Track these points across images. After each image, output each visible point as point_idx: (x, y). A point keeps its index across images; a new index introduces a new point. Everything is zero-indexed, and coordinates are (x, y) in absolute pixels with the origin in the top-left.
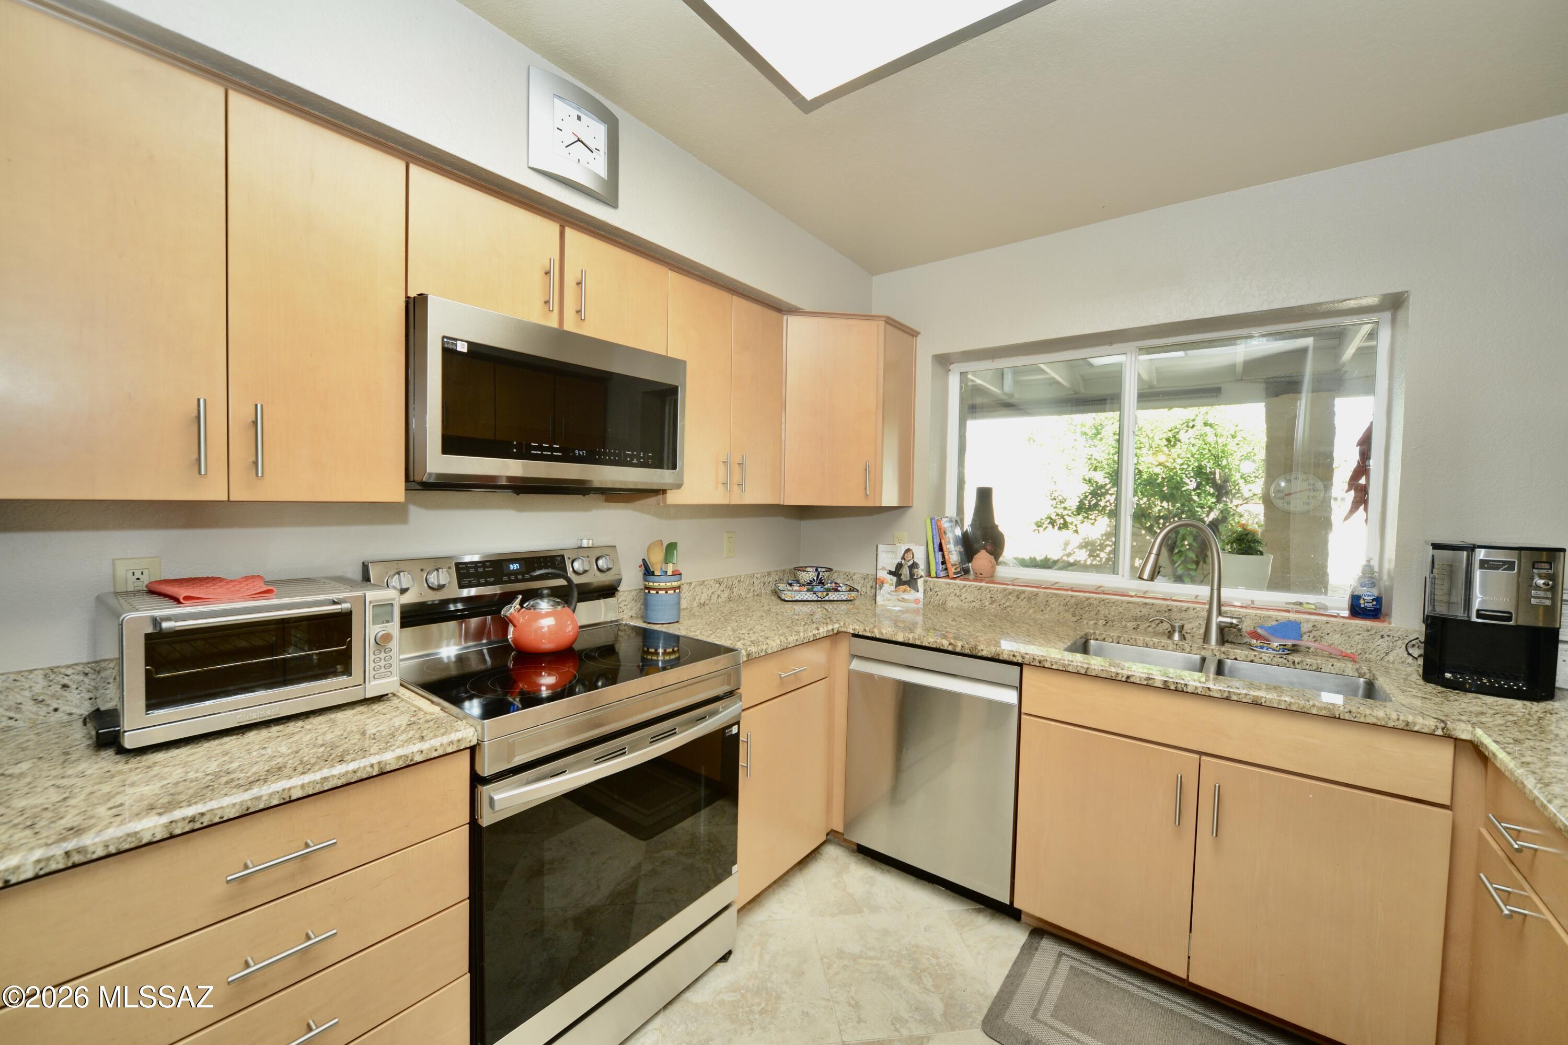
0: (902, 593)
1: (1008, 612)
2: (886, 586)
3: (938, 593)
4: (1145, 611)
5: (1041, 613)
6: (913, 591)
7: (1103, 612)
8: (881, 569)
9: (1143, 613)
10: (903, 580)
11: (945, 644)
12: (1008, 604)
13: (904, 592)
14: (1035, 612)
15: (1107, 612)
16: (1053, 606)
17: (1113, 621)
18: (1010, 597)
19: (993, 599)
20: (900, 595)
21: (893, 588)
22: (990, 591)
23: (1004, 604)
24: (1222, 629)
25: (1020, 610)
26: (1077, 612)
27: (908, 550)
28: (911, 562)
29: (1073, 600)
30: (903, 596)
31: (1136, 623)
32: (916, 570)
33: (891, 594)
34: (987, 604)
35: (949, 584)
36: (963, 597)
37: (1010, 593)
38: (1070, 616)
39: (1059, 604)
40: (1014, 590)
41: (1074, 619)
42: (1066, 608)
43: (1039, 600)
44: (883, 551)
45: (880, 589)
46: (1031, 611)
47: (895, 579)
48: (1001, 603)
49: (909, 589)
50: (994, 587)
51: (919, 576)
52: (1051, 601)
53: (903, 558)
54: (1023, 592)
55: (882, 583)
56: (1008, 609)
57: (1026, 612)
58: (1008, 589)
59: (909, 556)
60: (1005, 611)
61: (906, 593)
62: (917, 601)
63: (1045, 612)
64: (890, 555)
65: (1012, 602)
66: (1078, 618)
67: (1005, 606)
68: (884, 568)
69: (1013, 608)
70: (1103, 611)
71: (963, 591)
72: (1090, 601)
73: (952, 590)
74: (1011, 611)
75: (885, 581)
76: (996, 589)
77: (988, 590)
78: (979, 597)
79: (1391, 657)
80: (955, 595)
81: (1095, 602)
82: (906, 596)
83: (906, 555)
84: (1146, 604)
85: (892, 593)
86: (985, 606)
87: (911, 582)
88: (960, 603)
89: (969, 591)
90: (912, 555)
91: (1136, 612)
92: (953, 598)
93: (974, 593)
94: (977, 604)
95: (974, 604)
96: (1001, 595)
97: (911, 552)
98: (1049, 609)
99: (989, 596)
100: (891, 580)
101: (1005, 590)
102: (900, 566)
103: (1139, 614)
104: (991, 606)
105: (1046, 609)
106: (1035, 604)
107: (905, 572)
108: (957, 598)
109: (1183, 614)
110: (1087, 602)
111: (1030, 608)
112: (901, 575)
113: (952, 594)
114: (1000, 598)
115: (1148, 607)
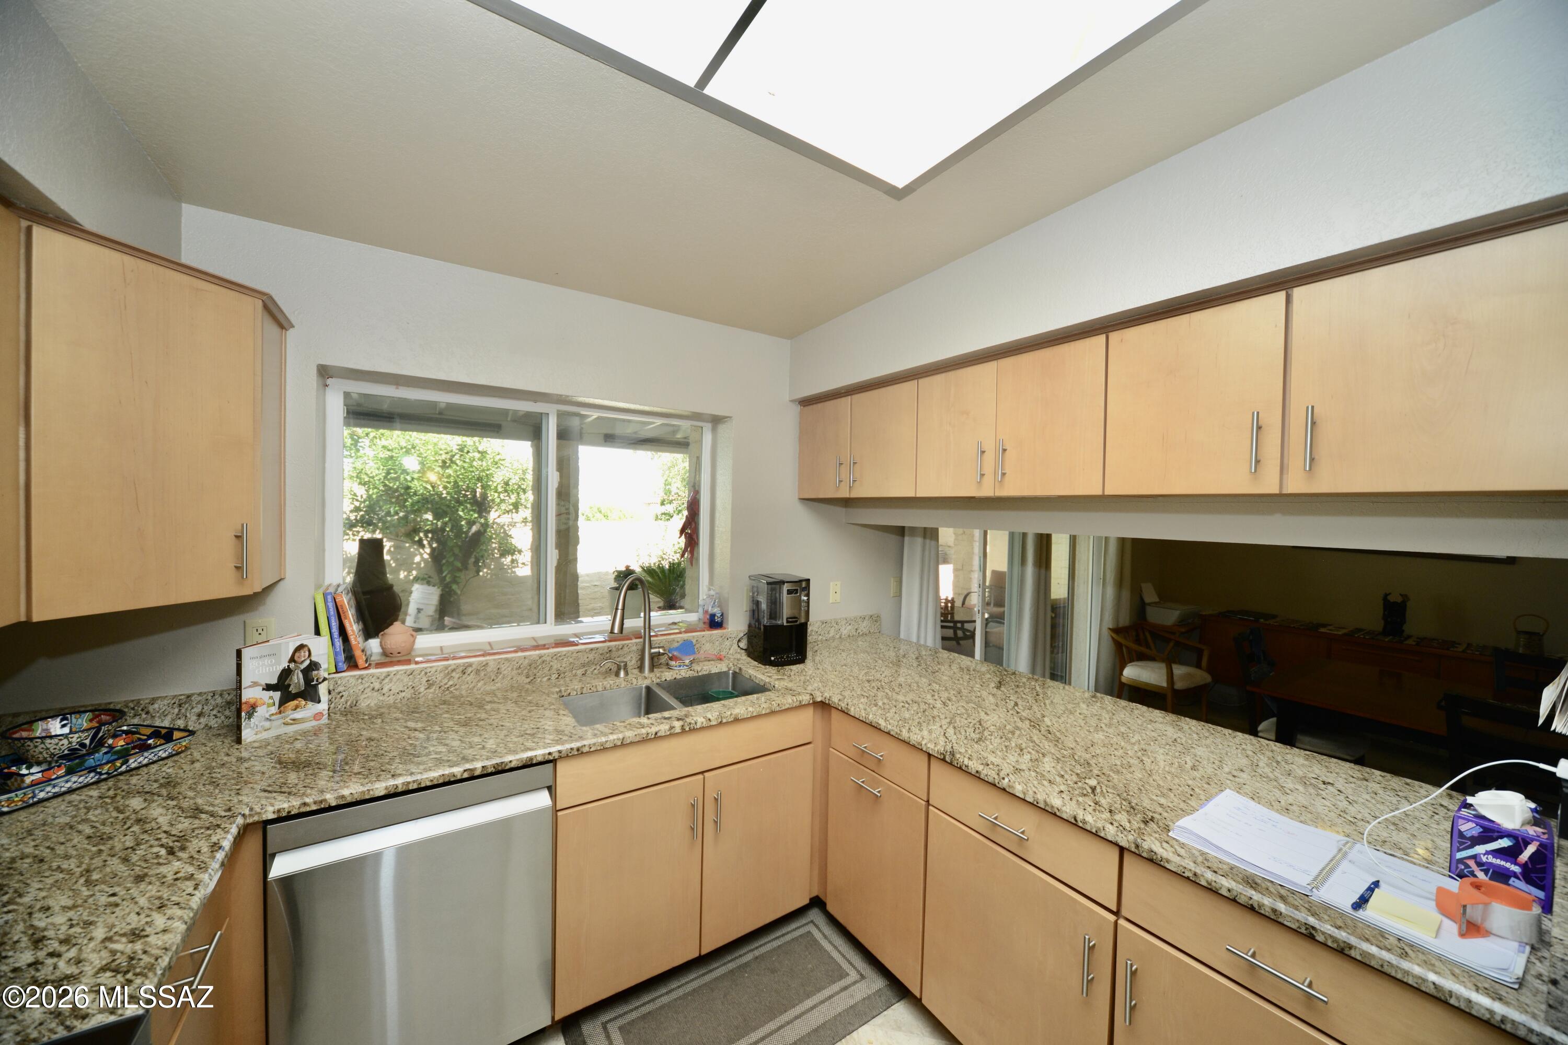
0: (291, 712)
1: (451, 692)
2: (261, 711)
3: (344, 693)
4: (591, 656)
5: (492, 683)
6: (310, 704)
7: (555, 667)
8: (250, 687)
9: (590, 659)
10: (293, 692)
11: (458, 771)
12: (451, 683)
13: (295, 709)
14: (485, 684)
15: (559, 666)
16: (505, 672)
17: (564, 673)
18: (454, 674)
19: (431, 682)
20: (289, 716)
21: (274, 710)
22: (426, 673)
23: (446, 684)
24: (653, 657)
25: (467, 686)
26: (530, 673)
27: (301, 647)
28: (307, 662)
29: (527, 661)
30: (292, 716)
31: (584, 669)
32: (315, 673)
33: (270, 720)
34: (422, 689)
35: (361, 678)
36: (385, 690)
37: (453, 670)
38: (524, 678)
39: (512, 669)
40: (458, 666)
41: (528, 680)
42: (520, 671)
43: (489, 669)
44: (252, 658)
45: (249, 718)
46: (480, 684)
47: (277, 695)
48: (442, 684)
49: (303, 702)
50: (431, 667)
51: (320, 680)
52: (503, 667)
53: (292, 660)
54: (470, 665)
55: (253, 707)
56: (452, 689)
57: (474, 687)
58: (450, 666)
59: (304, 654)
60: (447, 692)
61: (298, 710)
62: (317, 716)
63: (496, 681)
64: (267, 661)
65: (455, 680)
66: (531, 678)
67: (446, 686)
68: (255, 684)
69: (457, 687)
70: (556, 665)
71: (384, 682)
72: (544, 658)
73: (367, 685)
74: (456, 690)
75: (259, 702)
76: (434, 670)
77: (423, 673)
78: (410, 684)
79: (731, 652)
80: (373, 689)
81: (548, 659)
82: (298, 715)
83: (297, 654)
84: (592, 650)
85: (273, 718)
86: (419, 693)
87: (309, 693)
88: (381, 698)
89: (395, 680)
90: (307, 653)
91: (584, 659)
92: (369, 694)
93: (402, 681)
94: (408, 694)
95: (403, 694)
96: (442, 675)
97: (306, 649)
98: (500, 677)
99: (425, 679)
100: (271, 698)
101: (446, 667)
102: (286, 674)
103: (587, 660)
104: (428, 691)
105: (497, 677)
106: (485, 675)
107: (297, 680)
108: (375, 694)
109: (620, 652)
110: (540, 661)
111: (479, 681)
112: (289, 685)
113: (367, 690)
114: (440, 679)
115: (594, 652)
